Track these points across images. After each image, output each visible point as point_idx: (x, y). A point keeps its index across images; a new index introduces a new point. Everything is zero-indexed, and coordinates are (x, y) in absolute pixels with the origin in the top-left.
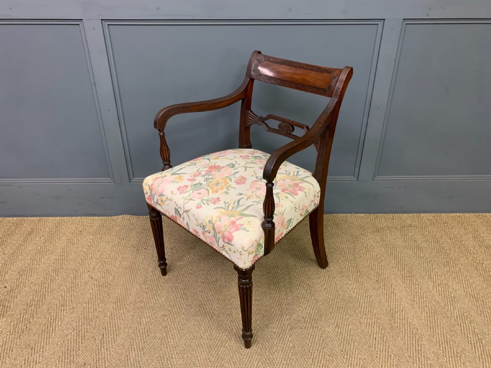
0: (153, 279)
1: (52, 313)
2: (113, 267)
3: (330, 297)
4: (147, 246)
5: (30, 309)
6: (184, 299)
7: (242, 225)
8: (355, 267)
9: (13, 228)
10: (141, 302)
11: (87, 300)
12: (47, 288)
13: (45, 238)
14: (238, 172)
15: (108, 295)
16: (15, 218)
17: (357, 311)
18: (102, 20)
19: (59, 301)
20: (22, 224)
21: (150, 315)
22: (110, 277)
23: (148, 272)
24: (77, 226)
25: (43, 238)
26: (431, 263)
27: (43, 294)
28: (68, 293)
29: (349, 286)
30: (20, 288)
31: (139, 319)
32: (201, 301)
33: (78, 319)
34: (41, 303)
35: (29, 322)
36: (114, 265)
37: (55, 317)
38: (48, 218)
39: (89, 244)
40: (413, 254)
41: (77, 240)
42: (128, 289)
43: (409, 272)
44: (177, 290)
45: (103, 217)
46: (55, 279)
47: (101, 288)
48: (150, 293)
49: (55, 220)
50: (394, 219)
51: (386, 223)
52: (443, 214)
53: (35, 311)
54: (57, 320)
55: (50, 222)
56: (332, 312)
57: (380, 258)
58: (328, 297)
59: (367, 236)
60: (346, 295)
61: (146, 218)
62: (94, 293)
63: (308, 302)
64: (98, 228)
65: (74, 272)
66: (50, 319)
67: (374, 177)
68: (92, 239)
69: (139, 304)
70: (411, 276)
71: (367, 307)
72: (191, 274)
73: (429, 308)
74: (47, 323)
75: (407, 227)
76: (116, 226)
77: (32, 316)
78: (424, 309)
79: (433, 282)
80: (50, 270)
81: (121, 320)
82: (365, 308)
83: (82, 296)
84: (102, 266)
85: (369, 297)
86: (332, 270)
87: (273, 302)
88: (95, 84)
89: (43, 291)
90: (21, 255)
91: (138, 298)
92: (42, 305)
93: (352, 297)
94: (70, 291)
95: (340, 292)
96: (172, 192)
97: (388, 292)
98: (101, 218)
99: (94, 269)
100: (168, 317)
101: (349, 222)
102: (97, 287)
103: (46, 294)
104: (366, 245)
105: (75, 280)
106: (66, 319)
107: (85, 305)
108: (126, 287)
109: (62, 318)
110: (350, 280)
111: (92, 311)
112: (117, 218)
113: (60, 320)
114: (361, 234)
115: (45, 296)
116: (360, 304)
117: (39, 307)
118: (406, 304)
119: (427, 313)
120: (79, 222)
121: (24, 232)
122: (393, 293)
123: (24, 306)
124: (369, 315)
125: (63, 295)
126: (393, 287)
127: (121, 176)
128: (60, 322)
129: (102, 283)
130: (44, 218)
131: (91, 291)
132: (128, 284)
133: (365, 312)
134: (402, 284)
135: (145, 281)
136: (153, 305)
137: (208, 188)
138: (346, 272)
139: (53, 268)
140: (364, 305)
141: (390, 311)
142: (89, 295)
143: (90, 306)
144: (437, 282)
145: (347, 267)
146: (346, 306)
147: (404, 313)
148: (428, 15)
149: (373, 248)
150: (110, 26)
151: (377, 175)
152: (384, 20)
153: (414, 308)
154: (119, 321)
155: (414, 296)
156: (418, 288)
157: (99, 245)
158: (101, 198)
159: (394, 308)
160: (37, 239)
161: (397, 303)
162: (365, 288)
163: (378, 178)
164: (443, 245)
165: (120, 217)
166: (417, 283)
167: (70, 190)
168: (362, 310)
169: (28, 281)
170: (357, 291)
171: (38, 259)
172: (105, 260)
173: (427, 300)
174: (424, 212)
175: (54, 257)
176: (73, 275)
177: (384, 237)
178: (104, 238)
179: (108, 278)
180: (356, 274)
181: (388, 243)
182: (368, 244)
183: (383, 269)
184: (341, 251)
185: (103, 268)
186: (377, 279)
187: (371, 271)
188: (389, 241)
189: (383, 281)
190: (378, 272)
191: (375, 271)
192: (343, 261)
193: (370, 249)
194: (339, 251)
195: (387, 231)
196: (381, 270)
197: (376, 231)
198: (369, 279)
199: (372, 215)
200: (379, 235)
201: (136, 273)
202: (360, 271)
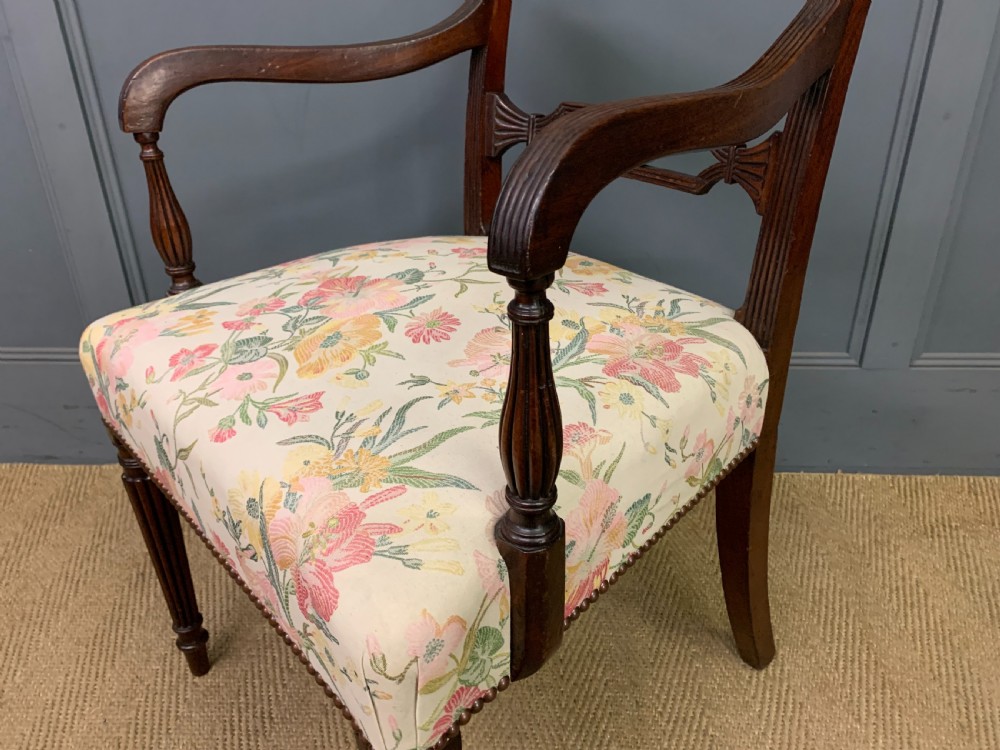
0: (158, 688)
2: (42, 636)
7: (394, 529)
8: (872, 666)
14: (430, 297)
23: (148, 660)
36: (48, 629)
42: (61, 726)
44: (229, 735)
45: (77, 467)
50: (976, 495)
51: (952, 505)
57: (957, 632)
59: (896, 548)
64: (50, 498)
67: (916, 356)
86: (790, 674)
88: (9, 38)
96: (150, 372)
98: (69, 468)
101: (831, 500)
104: (900, 583)
108: (54, 716)
110: (859, 720)
114: (876, 540)
132: (69, 702)
135: (129, 696)
137: (290, 356)
138: (843, 685)
145: (841, 663)
149: (926, 594)
151: (925, 351)
158: (66, 407)
163: (929, 358)
177: (957, 555)
178: (54, 530)
179: (10, 678)
180: (880, 696)
181: (975, 577)
182: (904, 579)
183: (976, 677)
184: (814, 602)
185: (7, 639)
186: (964, 721)
187: (935, 686)
188: (977, 569)
189: (986, 730)
190: (961, 690)
191: (948, 687)
192: (824, 640)
193: (915, 598)
194: (806, 600)
195: (961, 533)
196: (972, 681)
197: (926, 533)
198: (930, 717)
199: (901, 477)
200: (937, 545)
201: (109, 664)
202: (892, 683)
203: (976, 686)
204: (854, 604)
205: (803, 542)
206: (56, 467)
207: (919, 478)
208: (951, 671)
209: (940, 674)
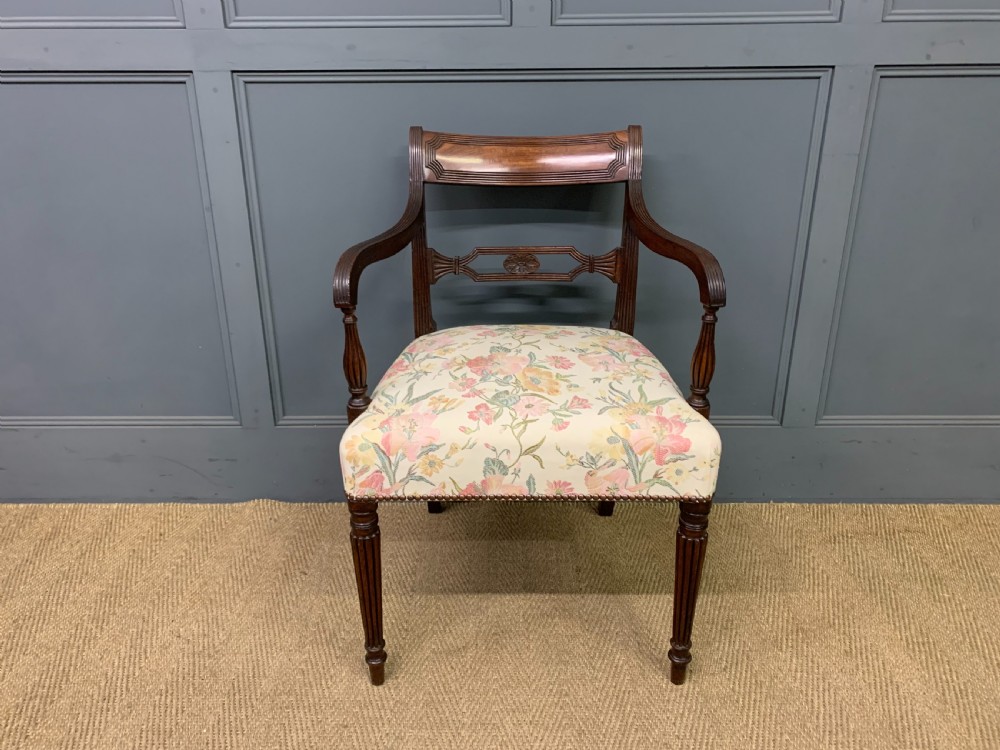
0: (319, 641)
1: (81, 716)
2: (229, 612)
3: (737, 688)
4: (307, 567)
5: (31, 705)
6: (389, 689)
8: (791, 620)
9: (14, 525)
10: (289, 694)
11: (163, 687)
12: (74, 658)
13: (81, 548)
15: (214, 675)
16: (21, 506)
17: (809, 725)
18: (233, 72)
19: (100, 688)
20: (36, 518)
21: (309, 724)
22: (221, 635)
23: (307, 626)
24: (154, 522)
25: (76, 548)
26: (971, 614)
27: (64, 670)
28: (121, 671)
29: (781, 664)
30: (14, 656)
31: (282, 734)
32: (430, 694)
33: (139, 732)
34: (56, 691)
35: (24, 736)
36: (231, 609)
37: (85, 724)
38: (93, 505)
39: (179, 561)
40: (925, 593)
41: (151, 552)
42: (261, 663)
43: (922, 634)
45: (214, 505)
46: (95, 637)
47: (197, 659)
48: (311, 672)
49: (109, 509)
50: (866, 516)
51: (849, 523)
52: (980, 506)
53: (42, 711)
54: (90, 733)
55: (97, 513)
56: (747, 725)
57: (847, 600)
58: (733, 690)
59: (810, 551)
60: (776, 684)
61: (307, 507)
62: (180, 669)
63: (686, 699)
64: (201, 527)
65: (140, 621)
66: (73, 730)
67: (818, 417)
68: (186, 551)
69: (284, 697)
70: (929, 642)
71: (830, 716)
72: (406, 630)
73: (984, 718)
74: (66, 740)
75: (899, 532)
76: (241, 524)
77: (32, 723)
78: (973, 723)
79: (985, 659)
80: (85, 618)
81: (240, 736)
82: (827, 717)
83: (151, 676)
84: (204, 611)
85: (832, 691)
86: (738, 626)
87: (602, 698)
88: (211, 209)
89: (64, 664)
90: (25, 583)
91: (283, 683)
92: (60, 697)
93: (790, 690)
94: (127, 665)
95: (761, 678)
97: (878, 680)
98: (209, 506)
99: (185, 615)
100: (352, 730)
101: (765, 521)
102: (188, 657)
103: (72, 672)
104: (811, 572)
105: (139, 641)
106: (112, 730)
107: (157, 698)
108: (254, 658)
109: (102, 727)
110: (781, 650)
111: (174, 712)
112: (244, 507)
113: (96, 733)
114: (796, 546)
115: (68, 676)
116: (813, 707)
117: (52, 702)
118: (927, 709)
119: (981, 731)
120: (161, 514)
121: (37, 534)
122: (891, 682)
123: (17, 696)
124: (840, 736)
125: (110, 674)
126: (888, 668)
127: (256, 411)
128: (95, 737)
129: (201, 648)
130: (84, 505)
131: (175, 666)
132: (261, 650)
133: (828, 728)
134: (909, 661)
135: (301, 646)
136: (317, 700)
138: (771, 632)
139: (92, 614)
140: (822, 709)
141: (891, 727)
142: (169, 676)
143: (168, 701)
144: (993, 657)
145: (771, 620)
146: (779, 710)
147: (925, 732)
148: (928, 57)
149: (828, 578)
150: (249, 85)
151: (825, 414)
152: (833, 67)
153: (947, 720)
154: (234, 739)
155: (944, 690)
156: (951, 671)
157: (199, 564)
158: (211, 460)
159: (898, 718)
160: (64, 549)
161: (904, 707)
162: (821, 670)
163: (828, 419)
164: (993, 574)
165: (251, 504)
166: (946, 659)
167: (143, 441)
168: (821, 721)
169: (34, 640)
170: (802, 677)
171: (62, 592)
172: (212, 597)
173: (978, 700)
174: (935, 501)
175: (98, 589)
176: (135, 630)
177: (850, 554)
178: (212, 548)
179: (216, 637)
180: (795, 637)
181: (861, 568)
182: (814, 569)
183: (857, 625)
184: (753, 584)
185: (205, 615)
186: (848, 649)
187: (831, 631)
188: (863, 562)
189: (861, 654)
190: (847, 632)
191: (839, 631)
192: (760, 606)
193: (821, 581)
194: (748, 583)
195: (855, 540)
196: (854, 627)
197: (830, 541)
198: (826, 648)
199: (815, 505)
200: (837, 548)
201: (281, 627)
202: (802, 629)
203: (857, 630)
204: (780, 585)
205: (746, 548)
206: (198, 505)
207: (827, 505)
208: (841, 622)
209: (834, 624)
